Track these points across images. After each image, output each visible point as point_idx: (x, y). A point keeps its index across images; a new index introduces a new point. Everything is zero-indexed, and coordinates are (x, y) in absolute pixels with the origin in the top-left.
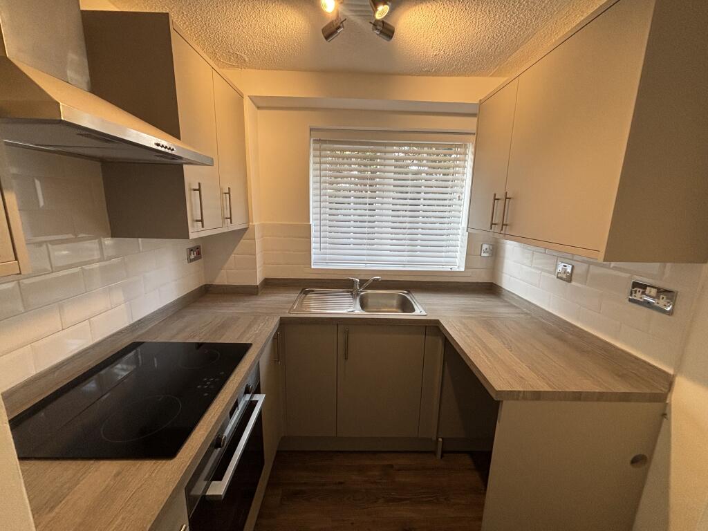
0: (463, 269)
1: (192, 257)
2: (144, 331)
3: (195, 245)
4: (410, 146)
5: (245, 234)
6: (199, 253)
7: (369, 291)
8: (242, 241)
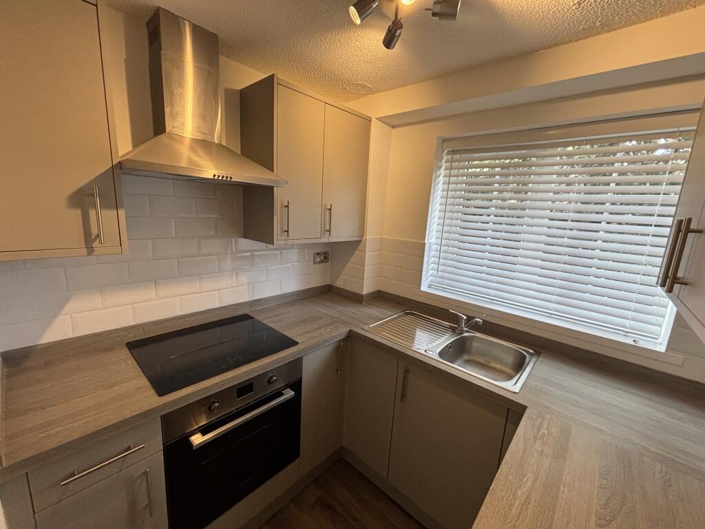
0: (662, 349)
1: (318, 259)
2: (261, 308)
3: (323, 250)
4: (580, 145)
5: (359, 247)
6: (325, 258)
7: (478, 335)
8: (357, 252)
